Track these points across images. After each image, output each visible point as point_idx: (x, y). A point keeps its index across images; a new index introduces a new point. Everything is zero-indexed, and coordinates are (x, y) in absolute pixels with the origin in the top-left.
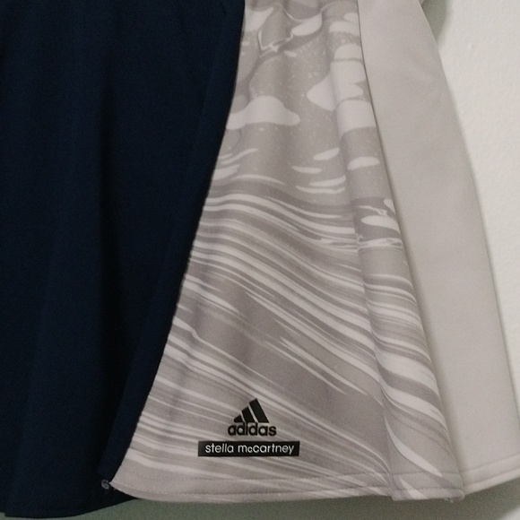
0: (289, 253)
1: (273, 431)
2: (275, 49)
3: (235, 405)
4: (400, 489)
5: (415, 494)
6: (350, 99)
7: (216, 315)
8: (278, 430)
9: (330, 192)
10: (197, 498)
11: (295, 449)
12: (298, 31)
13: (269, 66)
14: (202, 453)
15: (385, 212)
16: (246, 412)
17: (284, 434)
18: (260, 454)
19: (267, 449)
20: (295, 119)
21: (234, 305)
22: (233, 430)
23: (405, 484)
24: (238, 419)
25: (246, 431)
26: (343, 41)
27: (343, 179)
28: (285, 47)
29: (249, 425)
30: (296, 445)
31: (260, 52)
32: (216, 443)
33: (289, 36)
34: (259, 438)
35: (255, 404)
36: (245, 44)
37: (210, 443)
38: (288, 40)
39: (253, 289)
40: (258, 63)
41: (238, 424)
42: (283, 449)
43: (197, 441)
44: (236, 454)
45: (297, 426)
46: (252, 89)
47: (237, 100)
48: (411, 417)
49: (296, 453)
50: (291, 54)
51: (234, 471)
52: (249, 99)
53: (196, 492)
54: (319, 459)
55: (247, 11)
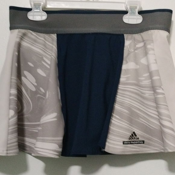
0: (139, 98)
1: (138, 138)
2: (133, 51)
3: (130, 133)
4: (167, 150)
5: (170, 151)
6: (153, 63)
7: (124, 114)
8: (139, 138)
9: (147, 83)
10: (123, 153)
11: (143, 142)
12: (137, 46)
13: (132, 55)
14: (124, 144)
15: (162, 89)
16: (132, 134)
17: (141, 139)
18: (136, 144)
19: (137, 142)
20: (138, 67)
21: (128, 111)
22: (130, 139)
23: (168, 149)
24: (131, 136)
25: (132, 139)
26: (151, 50)
27: (150, 80)
28: (135, 50)
29: (133, 137)
30: (144, 141)
31: (129, 51)
32: (126, 142)
33: (135, 47)
34: (135, 140)
35: (134, 133)
36: (125, 48)
37: (125, 142)
38: (135, 48)
39: (132, 107)
40: (129, 54)
41: (130, 137)
42: (141, 142)
43: (122, 141)
44: (130, 144)
45: (144, 137)
46: (128, 60)
47: (124, 62)
48: (169, 134)
49: (144, 143)
50: (136, 51)
51: (130, 147)
52: (127, 62)
53: (123, 152)
54: (149, 144)
55: (125, 41)
